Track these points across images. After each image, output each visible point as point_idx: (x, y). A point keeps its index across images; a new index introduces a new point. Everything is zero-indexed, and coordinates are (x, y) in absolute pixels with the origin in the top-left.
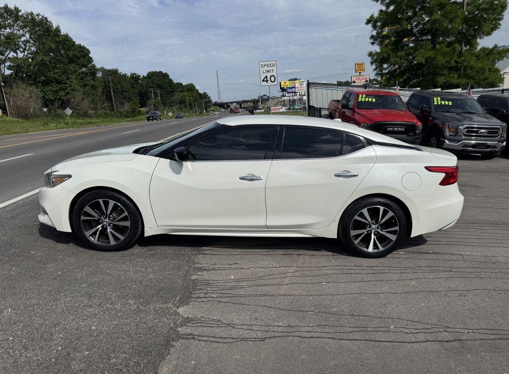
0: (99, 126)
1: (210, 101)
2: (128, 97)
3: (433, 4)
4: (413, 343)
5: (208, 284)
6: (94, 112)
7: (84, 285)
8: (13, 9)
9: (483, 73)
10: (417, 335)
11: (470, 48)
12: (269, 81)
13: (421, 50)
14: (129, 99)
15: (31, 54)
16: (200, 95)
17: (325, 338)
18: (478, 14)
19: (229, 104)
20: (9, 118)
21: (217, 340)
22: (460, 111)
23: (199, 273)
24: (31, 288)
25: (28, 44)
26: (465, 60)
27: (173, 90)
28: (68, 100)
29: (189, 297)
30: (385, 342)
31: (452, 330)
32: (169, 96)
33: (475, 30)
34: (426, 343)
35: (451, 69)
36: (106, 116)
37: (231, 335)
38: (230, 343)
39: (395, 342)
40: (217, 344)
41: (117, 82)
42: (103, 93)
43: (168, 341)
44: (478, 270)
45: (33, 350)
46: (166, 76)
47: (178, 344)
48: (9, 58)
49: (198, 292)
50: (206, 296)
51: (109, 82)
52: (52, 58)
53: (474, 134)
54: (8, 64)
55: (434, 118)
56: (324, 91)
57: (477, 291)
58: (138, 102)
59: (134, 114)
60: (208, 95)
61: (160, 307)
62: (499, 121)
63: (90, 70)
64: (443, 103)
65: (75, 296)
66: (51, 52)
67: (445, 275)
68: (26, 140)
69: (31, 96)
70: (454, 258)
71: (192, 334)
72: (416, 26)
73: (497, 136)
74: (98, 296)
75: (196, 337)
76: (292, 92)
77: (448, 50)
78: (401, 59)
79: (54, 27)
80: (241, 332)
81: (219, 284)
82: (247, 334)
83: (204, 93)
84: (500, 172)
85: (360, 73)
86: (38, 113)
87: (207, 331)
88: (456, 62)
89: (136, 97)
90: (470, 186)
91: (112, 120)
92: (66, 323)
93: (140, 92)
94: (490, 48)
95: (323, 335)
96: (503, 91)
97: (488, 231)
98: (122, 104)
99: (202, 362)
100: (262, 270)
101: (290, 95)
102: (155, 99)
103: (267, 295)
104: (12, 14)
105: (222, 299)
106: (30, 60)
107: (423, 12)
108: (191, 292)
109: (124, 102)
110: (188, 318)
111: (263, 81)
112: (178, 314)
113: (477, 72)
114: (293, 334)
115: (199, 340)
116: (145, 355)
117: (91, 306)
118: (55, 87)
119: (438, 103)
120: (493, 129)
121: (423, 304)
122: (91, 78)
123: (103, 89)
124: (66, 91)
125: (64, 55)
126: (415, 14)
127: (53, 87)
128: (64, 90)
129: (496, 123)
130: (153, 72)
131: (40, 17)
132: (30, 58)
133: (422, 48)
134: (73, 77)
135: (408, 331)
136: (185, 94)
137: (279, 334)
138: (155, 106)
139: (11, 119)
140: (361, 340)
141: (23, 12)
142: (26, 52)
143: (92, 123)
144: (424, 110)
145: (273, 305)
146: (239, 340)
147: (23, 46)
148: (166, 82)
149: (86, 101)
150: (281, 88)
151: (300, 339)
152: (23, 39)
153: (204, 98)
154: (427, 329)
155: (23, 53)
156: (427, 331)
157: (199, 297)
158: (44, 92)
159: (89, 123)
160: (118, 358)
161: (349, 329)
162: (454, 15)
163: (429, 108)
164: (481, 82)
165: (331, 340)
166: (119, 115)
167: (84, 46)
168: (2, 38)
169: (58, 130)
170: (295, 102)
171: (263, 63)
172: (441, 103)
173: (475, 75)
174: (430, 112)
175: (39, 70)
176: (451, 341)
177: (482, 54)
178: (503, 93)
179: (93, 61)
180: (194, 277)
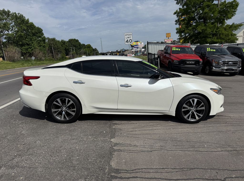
0: (47, 65)
1: (98, 52)
2: (60, 51)
3: (205, 5)
4: (216, 152)
5: (121, 130)
6: (45, 58)
7: (67, 131)
8: (7, 11)
9: (228, 36)
10: (217, 149)
11: (222, 25)
12: (129, 42)
13: (199, 26)
14: (61, 52)
15: (15, 32)
16: (93, 49)
17: (178, 150)
18: (225, 9)
19: (107, 54)
20: (6, 62)
21: (131, 152)
22: (219, 54)
23: (116, 125)
24: (45, 132)
25: (14, 27)
26: (220, 31)
27: (81, 47)
28: (33, 53)
29: (114, 135)
30: (204, 151)
31: (232, 147)
32: (79, 50)
33: (224, 17)
34: (222, 152)
35: (214, 35)
36: (50, 60)
37: (137, 149)
38: (138, 153)
39: (208, 151)
40: (132, 153)
41: (55, 44)
42: (49, 49)
43: (111, 153)
44: (238, 122)
45: (55, 157)
46: (77, 41)
47: (116, 153)
48: (5, 34)
49: (117, 133)
50: (121, 134)
51: (51, 44)
52: (25, 34)
53: (226, 64)
54: (4, 37)
55: (207, 58)
56: (155, 46)
57: (239, 131)
58: (65, 53)
59: (63, 59)
60: (97, 50)
61: (103, 139)
62: (238, 58)
63: (42, 39)
64: (211, 50)
65: (65, 135)
66: (24, 31)
67: (224, 125)
68: (16, 71)
69: (15, 51)
70: (227, 118)
71: (120, 150)
72: (197, 15)
73: (237, 65)
74: (75, 135)
75: (122, 151)
76: (137, 47)
77: (212, 26)
78: (190, 31)
79: (26, 19)
80: (141, 149)
81: (126, 130)
82: (144, 149)
83: (95, 48)
84: (240, 81)
85: (168, 38)
86: (19, 59)
87: (126, 148)
88: (216, 31)
89: (64, 51)
90: (227, 87)
91: (53, 62)
92: (65, 146)
93: (65, 49)
94: (231, 25)
95: (176, 149)
96: (238, 44)
97: (239, 106)
98: (57, 54)
99: (128, 160)
100: (142, 124)
101: (135, 48)
102: (72, 52)
103: (148, 134)
104: (6, 13)
105: (129, 136)
106: (15, 35)
107: (200, 9)
108: (114, 133)
109: (59, 53)
110: (116, 143)
111: (126, 42)
112: (112, 142)
113: (225, 36)
114: (163, 149)
115: (124, 152)
116: (102, 158)
117: (73, 139)
118: (26, 47)
119: (209, 50)
120: (235, 62)
121: (217, 136)
122: (43, 42)
123: (49, 47)
124: (32, 49)
125: (30, 32)
126: (196, 10)
127: (25, 47)
128: (31, 48)
129: (236, 59)
130: (71, 39)
131: (20, 15)
132: (15, 33)
133: (200, 25)
134: (35, 42)
135: (213, 147)
136: (86, 49)
137: (157, 149)
138: (73, 55)
139: (7, 62)
140: (193, 151)
141: (11, 12)
142: (13, 31)
143: (44, 63)
144: (202, 54)
145: (152, 138)
146: (141, 151)
147: (12, 28)
148: (78, 44)
149: (41, 53)
150: (131, 46)
151: (167, 151)
152: (11, 25)
153: (95, 51)
154: (221, 146)
155: (11, 32)
156: (221, 147)
157: (118, 135)
158: (21, 49)
159: (42, 63)
160: (91, 159)
161: (187, 147)
162: (215, 10)
163: (205, 53)
164: (228, 41)
165: (181, 151)
166: (56, 59)
167: (40, 28)
168: (2, 24)
169: (29, 67)
170: (138, 52)
171: (126, 34)
172: (210, 51)
173: (225, 37)
174: (205, 55)
175: (19, 39)
176: (233, 151)
177: (227, 28)
178: (238, 45)
179: (44, 34)
180: (114, 127)
